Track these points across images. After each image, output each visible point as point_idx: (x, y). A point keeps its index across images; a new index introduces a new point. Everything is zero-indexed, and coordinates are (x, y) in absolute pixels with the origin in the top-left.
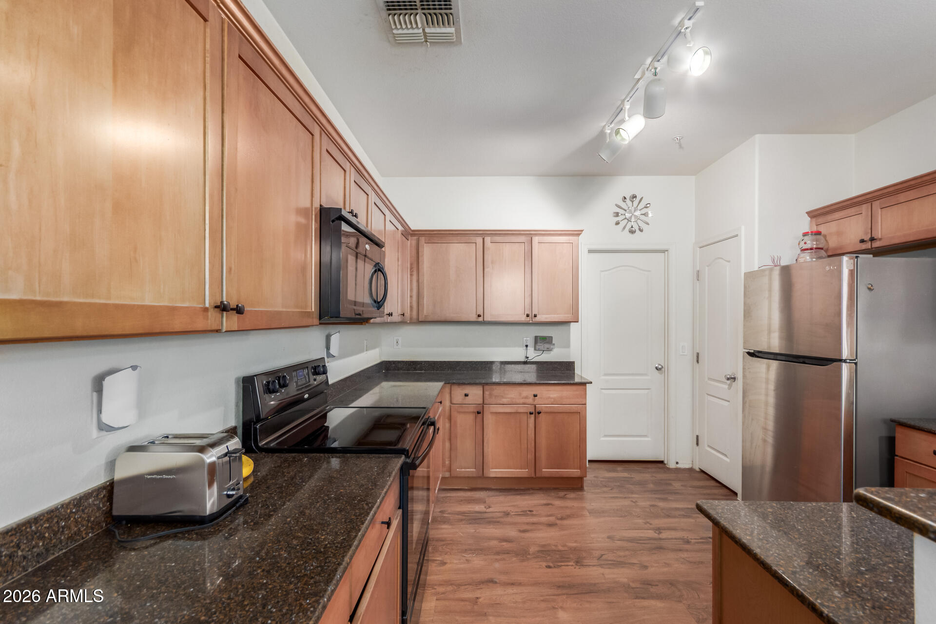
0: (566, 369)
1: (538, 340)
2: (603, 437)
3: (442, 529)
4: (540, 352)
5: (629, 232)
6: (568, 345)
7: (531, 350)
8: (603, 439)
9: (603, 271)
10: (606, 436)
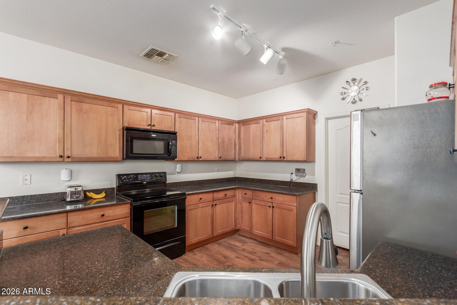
0: (312, 187)
1: (298, 170)
2: (339, 232)
3: (214, 246)
4: (299, 177)
5: (352, 103)
6: (313, 174)
7: (294, 175)
8: (338, 233)
9: (337, 130)
10: (341, 232)
